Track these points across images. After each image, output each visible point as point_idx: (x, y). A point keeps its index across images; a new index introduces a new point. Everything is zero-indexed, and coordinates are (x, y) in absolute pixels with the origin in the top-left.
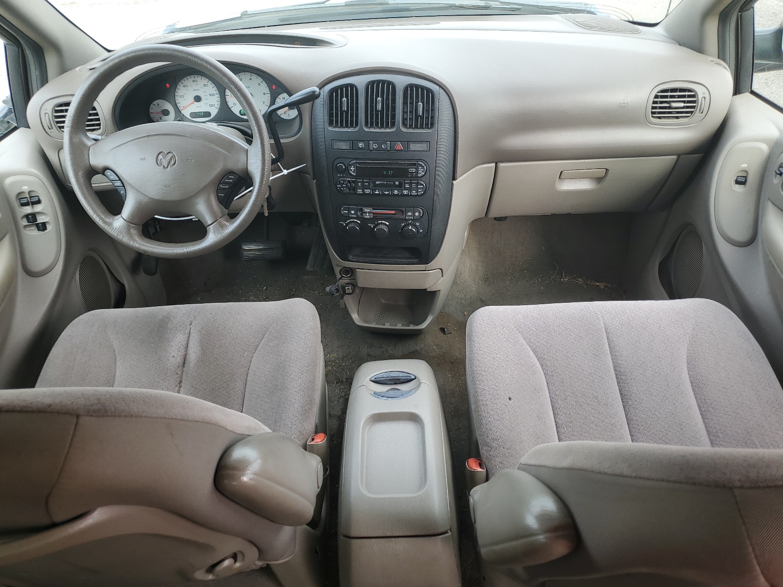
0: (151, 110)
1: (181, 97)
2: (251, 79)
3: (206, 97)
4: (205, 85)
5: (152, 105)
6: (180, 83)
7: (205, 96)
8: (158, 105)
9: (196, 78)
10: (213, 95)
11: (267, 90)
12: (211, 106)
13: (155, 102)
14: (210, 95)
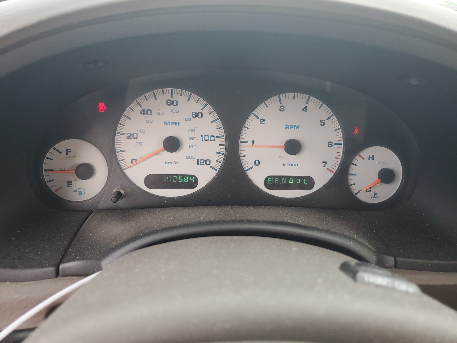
0: (46, 164)
1: (130, 136)
2: (305, 109)
3: (193, 143)
4: (195, 115)
5: (52, 150)
6: (133, 105)
7: (191, 139)
8: (68, 151)
9: (176, 97)
10: (209, 138)
11: (338, 137)
12: (201, 162)
13: (62, 145)
14: (203, 138)
